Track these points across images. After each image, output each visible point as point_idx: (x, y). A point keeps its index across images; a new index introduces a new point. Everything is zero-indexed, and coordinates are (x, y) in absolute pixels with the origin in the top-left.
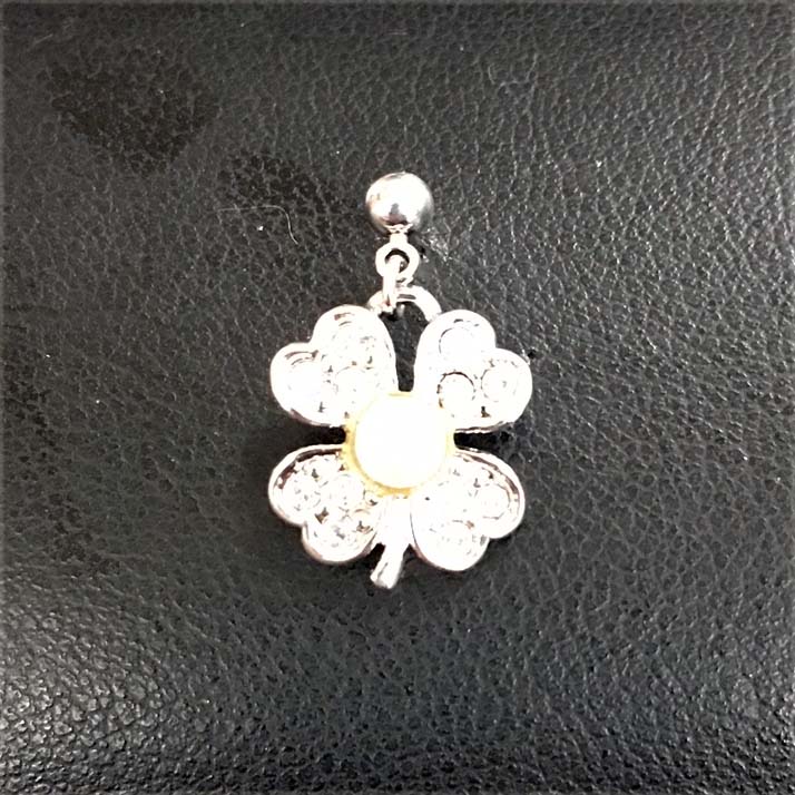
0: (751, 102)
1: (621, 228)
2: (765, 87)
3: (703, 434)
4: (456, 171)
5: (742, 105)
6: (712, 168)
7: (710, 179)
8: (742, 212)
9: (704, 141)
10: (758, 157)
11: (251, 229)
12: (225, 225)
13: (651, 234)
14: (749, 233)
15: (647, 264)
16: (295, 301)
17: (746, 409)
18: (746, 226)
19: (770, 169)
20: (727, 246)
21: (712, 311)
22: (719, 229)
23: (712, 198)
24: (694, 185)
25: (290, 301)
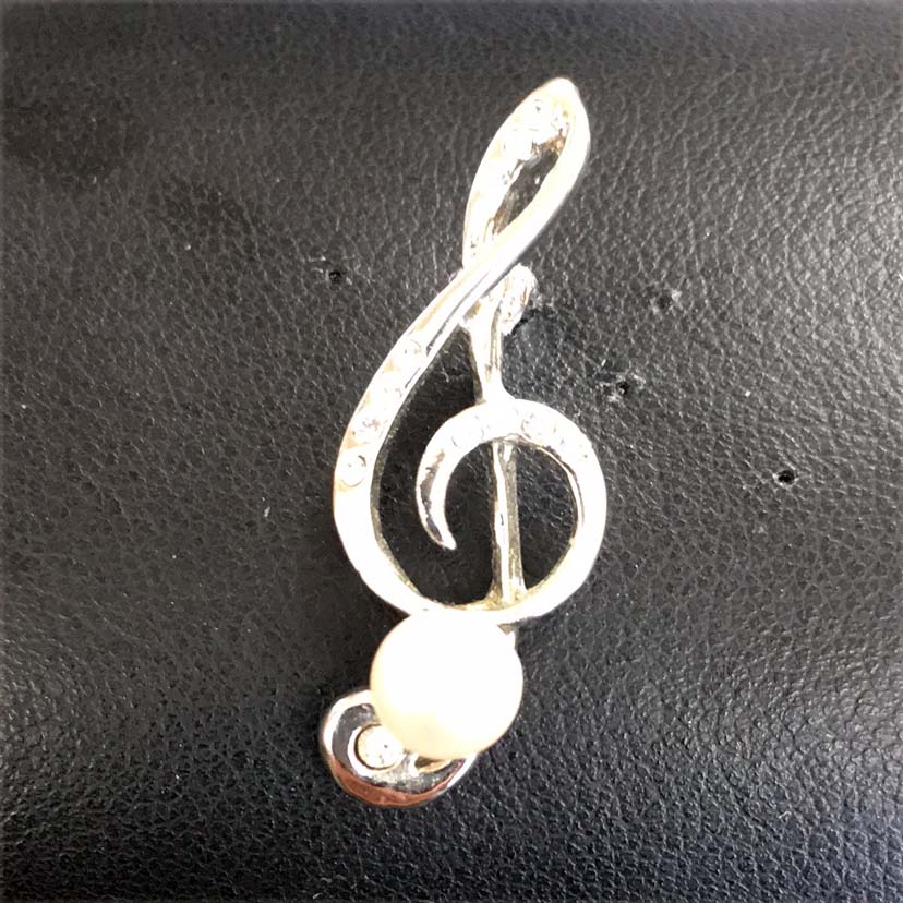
0: (666, 144)
1: (539, 259)
2: (680, 131)
3: (614, 450)
4: (380, 200)
5: (658, 146)
6: (628, 205)
7: (625, 214)
8: (655, 245)
9: (620, 179)
10: (671, 195)
11: (179, 247)
12: (153, 244)
13: (568, 265)
14: (662, 264)
15: (564, 293)
16: (220, 316)
17: (656, 427)
18: (659, 258)
19: (683, 205)
20: (641, 275)
21: (625, 336)
22: (632, 260)
23: (626, 231)
24: (610, 220)
25: (216, 315)
